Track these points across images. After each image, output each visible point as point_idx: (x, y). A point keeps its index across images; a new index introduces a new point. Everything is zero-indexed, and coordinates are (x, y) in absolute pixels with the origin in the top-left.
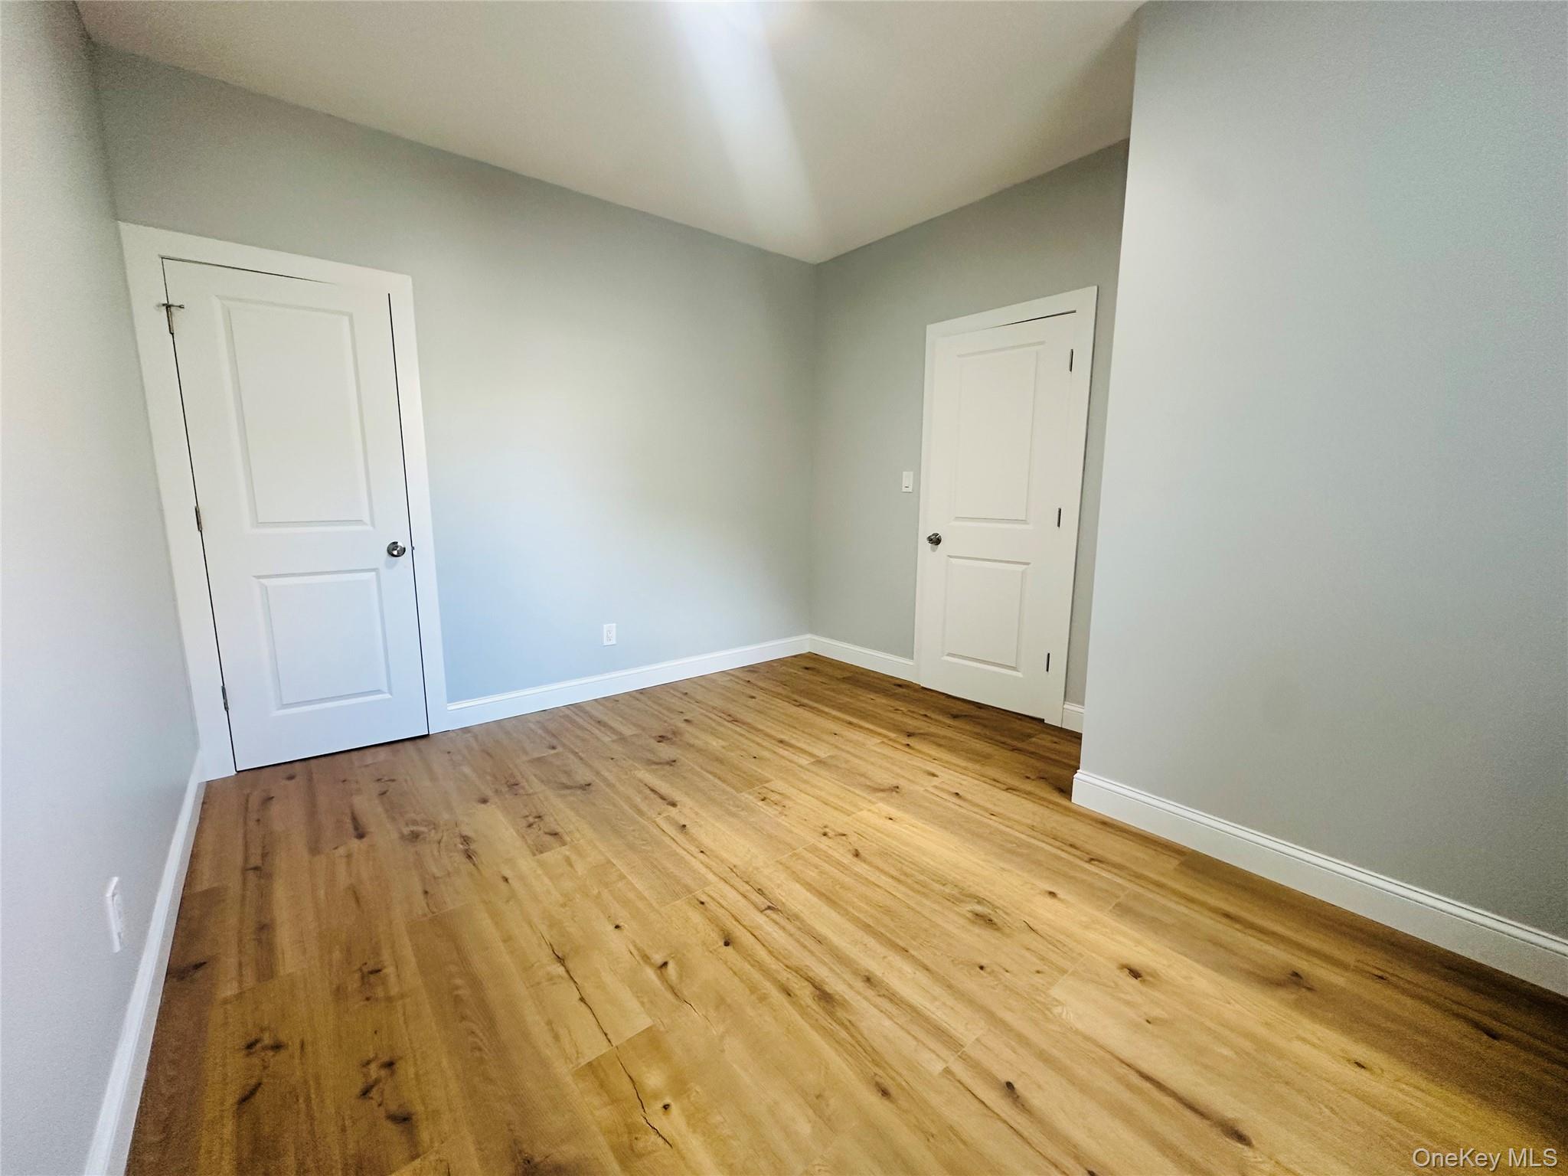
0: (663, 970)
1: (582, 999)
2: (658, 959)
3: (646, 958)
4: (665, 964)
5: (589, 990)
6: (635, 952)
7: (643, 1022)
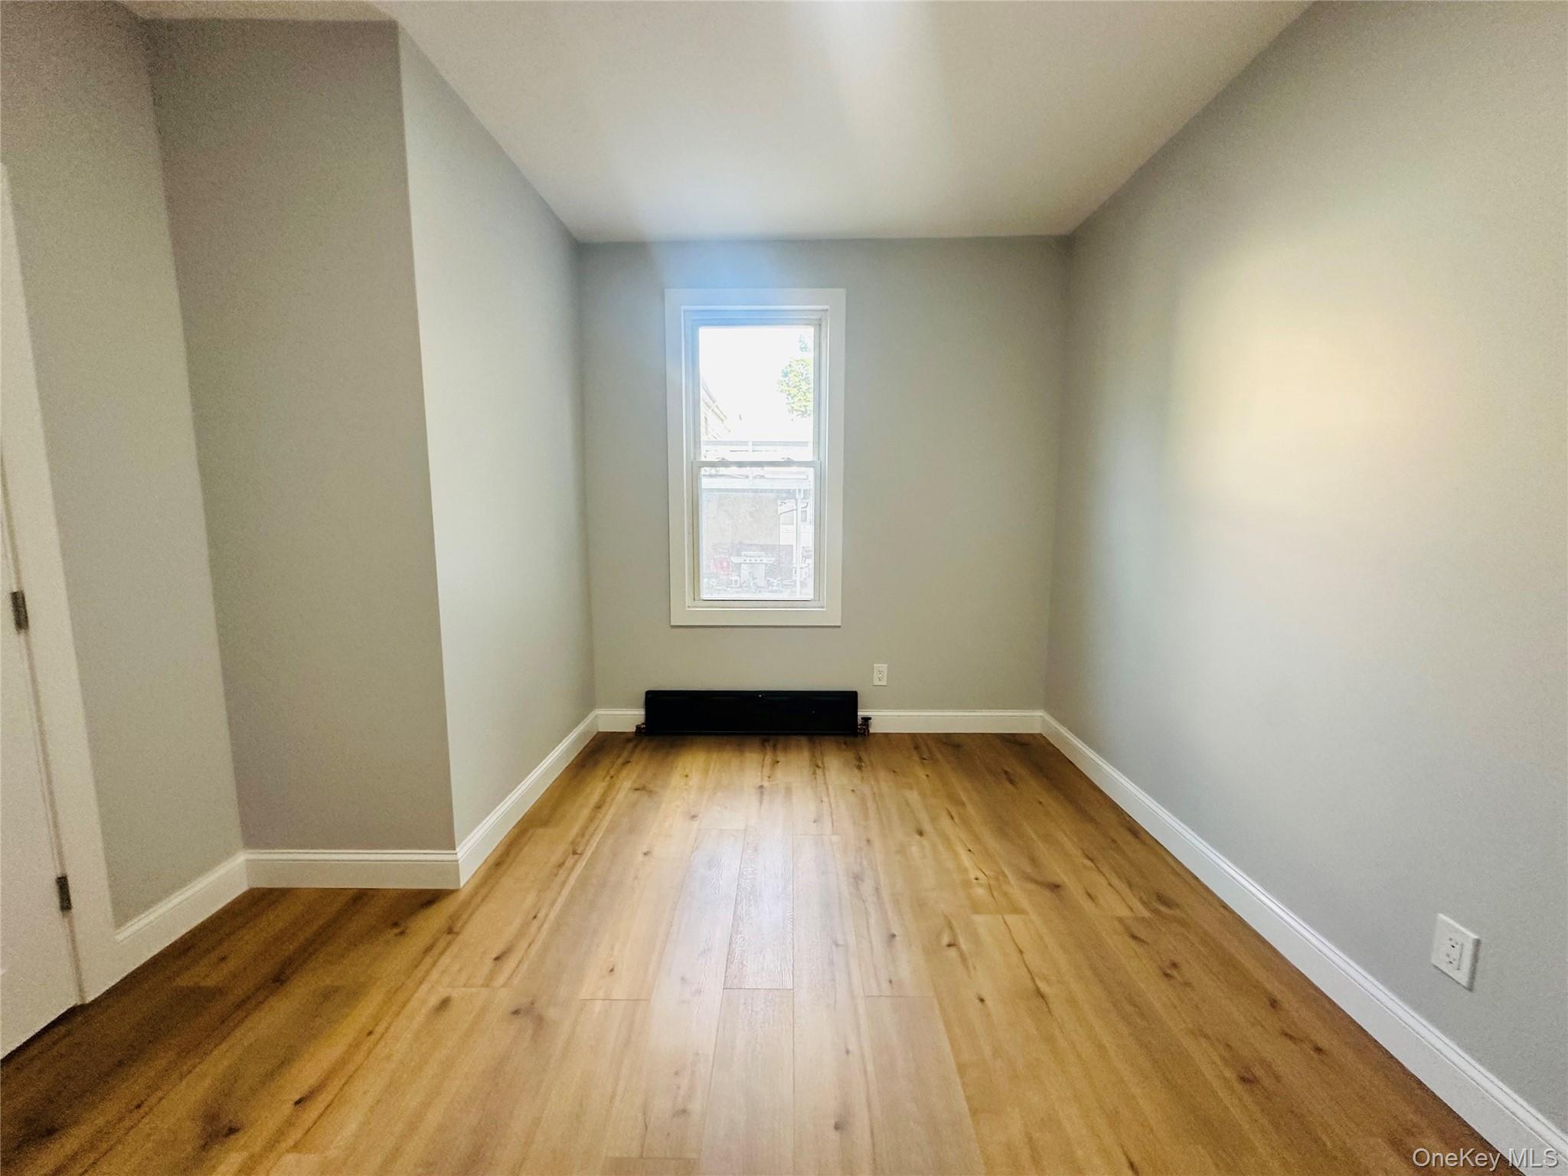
0: (952, 943)
1: (1021, 952)
2: (953, 953)
3: (963, 959)
4: (949, 945)
5: (1015, 958)
6: (971, 968)
7: (979, 919)
